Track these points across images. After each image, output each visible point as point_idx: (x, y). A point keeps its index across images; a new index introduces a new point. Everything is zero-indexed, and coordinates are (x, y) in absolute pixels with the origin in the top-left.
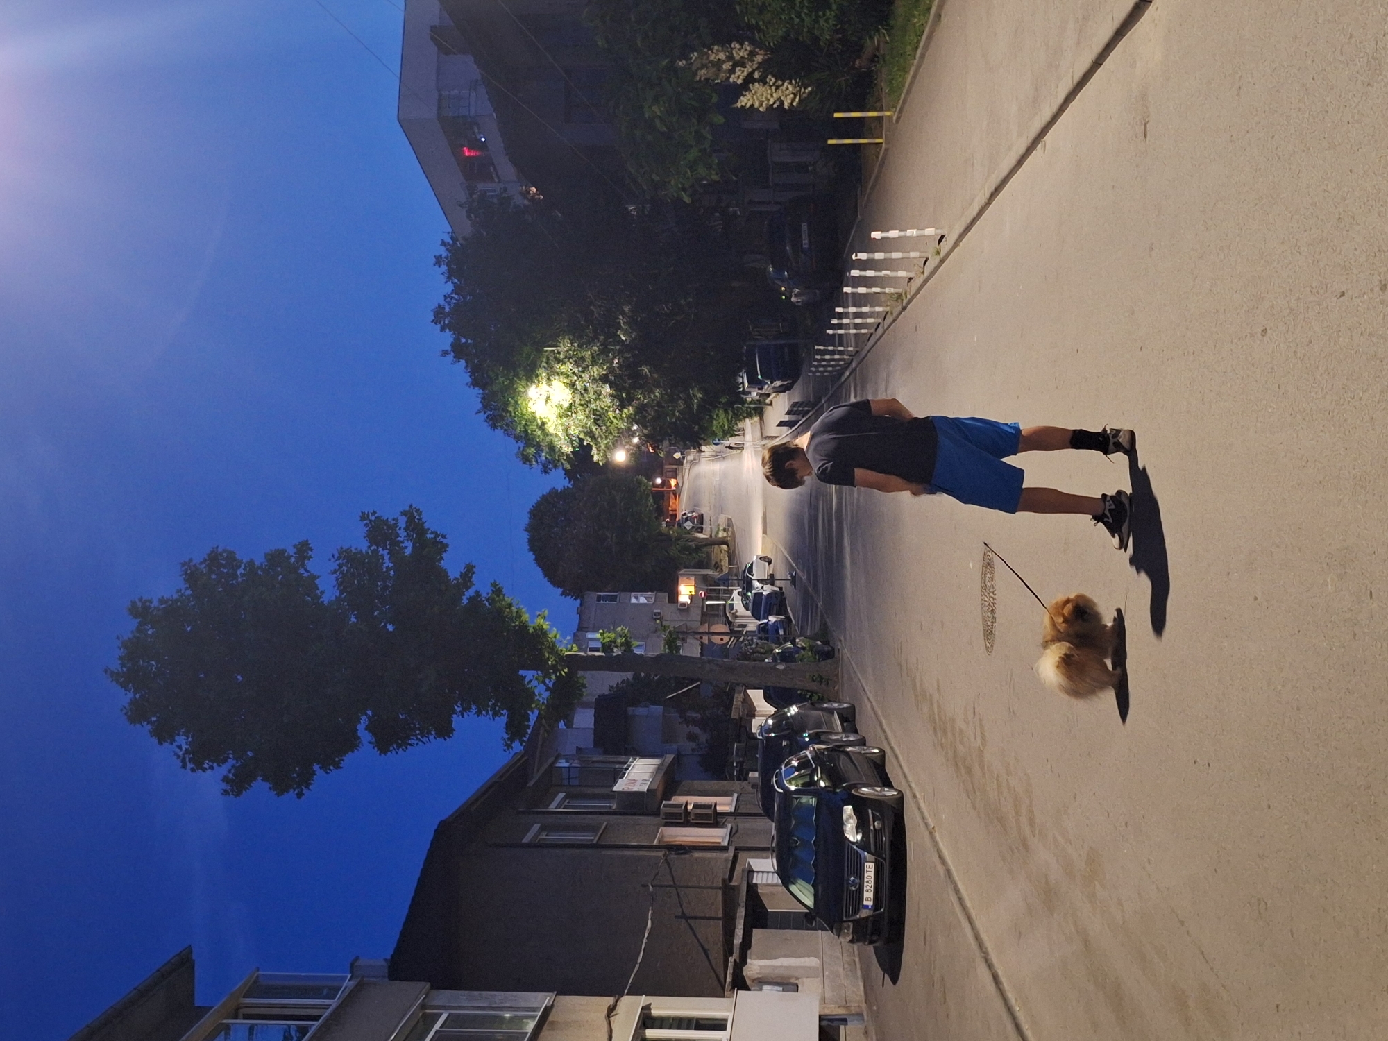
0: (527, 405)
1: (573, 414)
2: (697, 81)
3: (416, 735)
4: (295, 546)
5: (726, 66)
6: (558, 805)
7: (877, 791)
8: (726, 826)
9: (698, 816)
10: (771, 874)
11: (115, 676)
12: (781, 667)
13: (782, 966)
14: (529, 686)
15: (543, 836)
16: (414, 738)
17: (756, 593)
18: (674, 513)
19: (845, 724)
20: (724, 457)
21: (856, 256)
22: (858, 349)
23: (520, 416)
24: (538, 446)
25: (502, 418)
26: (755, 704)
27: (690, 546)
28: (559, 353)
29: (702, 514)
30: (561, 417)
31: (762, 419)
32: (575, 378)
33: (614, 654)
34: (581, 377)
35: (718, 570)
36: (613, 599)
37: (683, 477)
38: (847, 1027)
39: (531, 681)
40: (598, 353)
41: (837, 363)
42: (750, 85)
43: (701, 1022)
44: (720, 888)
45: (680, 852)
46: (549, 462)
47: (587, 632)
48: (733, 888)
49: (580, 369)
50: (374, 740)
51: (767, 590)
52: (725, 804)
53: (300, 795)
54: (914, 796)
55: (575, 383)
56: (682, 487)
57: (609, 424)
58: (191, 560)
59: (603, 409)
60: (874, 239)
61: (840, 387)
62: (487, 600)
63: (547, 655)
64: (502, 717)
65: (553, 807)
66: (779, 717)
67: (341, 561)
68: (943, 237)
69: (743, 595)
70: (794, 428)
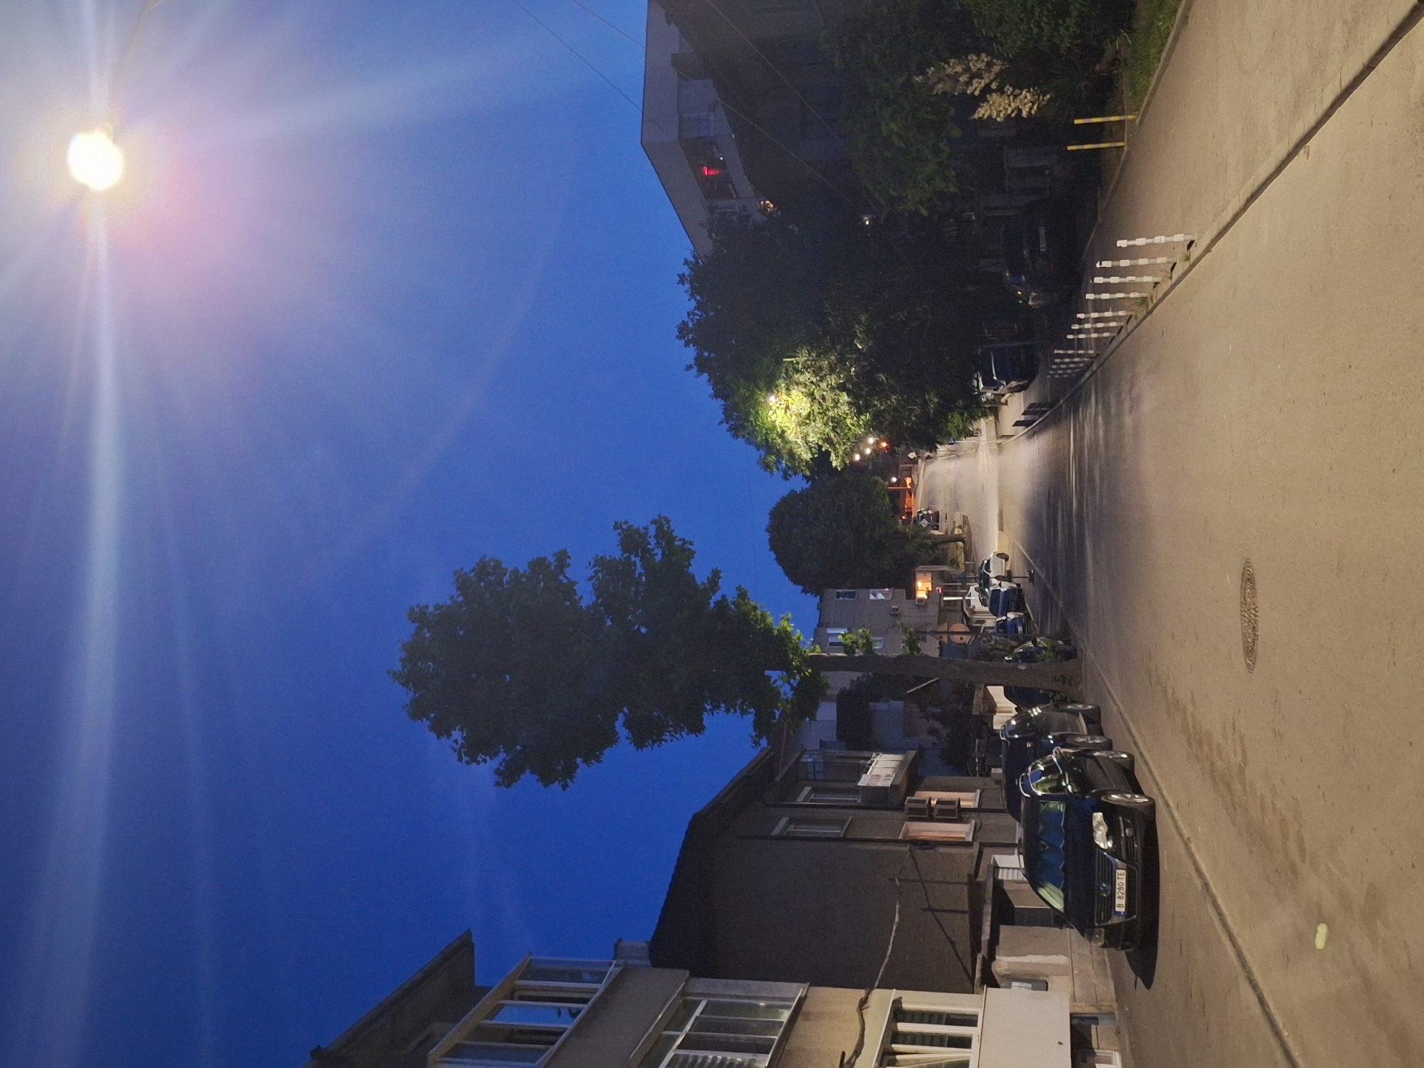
0: (767, 414)
1: (812, 422)
2: (934, 95)
3: (669, 732)
4: (554, 555)
5: (963, 79)
6: (805, 798)
7: (1127, 798)
8: (970, 822)
9: (942, 812)
10: (1016, 871)
11: (396, 676)
12: (1022, 667)
13: (1030, 963)
14: (775, 685)
15: (791, 828)
16: (668, 734)
17: (993, 590)
18: (909, 510)
19: (1089, 725)
20: (958, 456)
21: (1101, 264)
22: (1099, 352)
23: (761, 425)
24: (778, 454)
25: (743, 428)
26: (996, 700)
27: (927, 543)
28: (798, 363)
29: (938, 512)
30: (800, 426)
31: (997, 418)
32: (814, 387)
33: (856, 655)
34: (819, 386)
35: (954, 566)
36: (852, 595)
37: (918, 476)
38: (1098, 1027)
39: (776, 681)
40: (835, 362)
41: (1077, 366)
42: (988, 96)
43: (952, 1017)
44: (966, 884)
45: (925, 847)
46: (789, 468)
47: (827, 627)
48: (979, 884)
49: (818, 378)
50: (631, 736)
51: (1005, 587)
52: (969, 800)
53: (565, 787)
54: (1167, 805)
55: (813, 392)
56: (917, 485)
57: (846, 431)
58: (462, 569)
59: (840, 416)
60: (1121, 247)
61: (1080, 388)
62: (733, 603)
63: (791, 656)
64: (750, 715)
65: (800, 800)
66: (1022, 716)
67: (596, 568)
68: (1192, 243)
69: (981, 591)
70: (1029, 428)
